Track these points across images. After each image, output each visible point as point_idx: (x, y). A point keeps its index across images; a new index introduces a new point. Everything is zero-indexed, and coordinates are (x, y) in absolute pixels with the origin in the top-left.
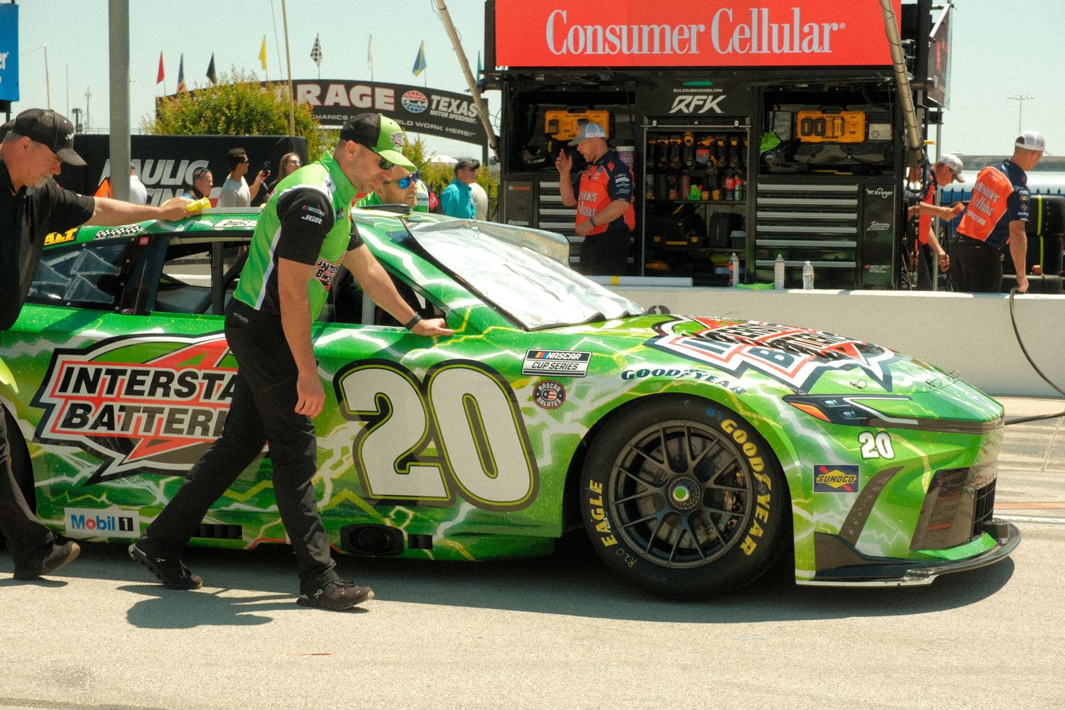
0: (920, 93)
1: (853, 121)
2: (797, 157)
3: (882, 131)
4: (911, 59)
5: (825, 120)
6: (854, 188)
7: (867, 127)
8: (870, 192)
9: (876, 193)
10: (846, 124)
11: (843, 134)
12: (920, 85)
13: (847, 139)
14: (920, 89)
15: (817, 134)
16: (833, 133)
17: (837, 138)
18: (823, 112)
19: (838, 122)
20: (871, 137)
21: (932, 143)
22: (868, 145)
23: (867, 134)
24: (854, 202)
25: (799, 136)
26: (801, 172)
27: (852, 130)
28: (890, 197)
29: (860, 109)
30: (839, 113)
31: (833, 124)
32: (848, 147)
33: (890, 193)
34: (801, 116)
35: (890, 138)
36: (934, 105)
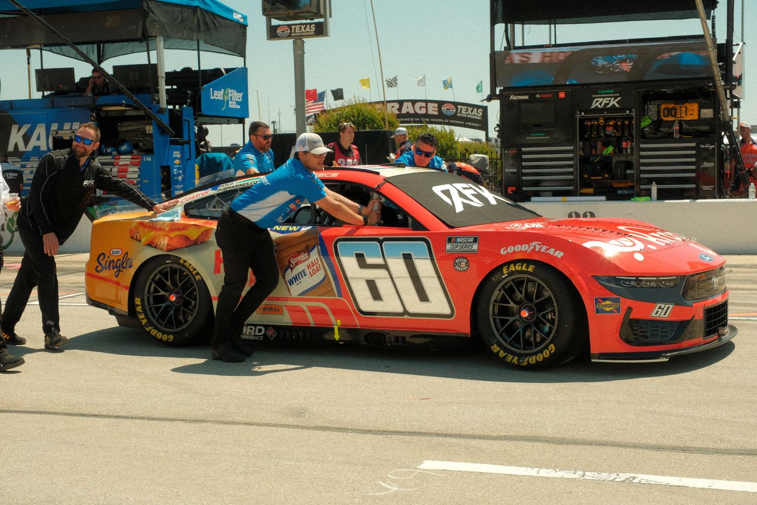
0: (728, 92)
1: (691, 108)
2: (661, 129)
3: (708, 113)
4: (723, 73)
5: (676, 108)
6: (694, 145)
7: (699, 111)
8: (702, 146)
9: (706, 147)
10: (688, 110)
11: (686, 115)
12: (729, 87)
13: (689, 118)
14: (728, 89)
15: (672, 116)
16: (681, 114)
17: (683, 117)
18: (675, 104)
19: (683, 109)
20: (702, 117)
21: (735, 118)
22: (701, 121)
23: (699, 115)
24: (694, 152)
25: (662, 117)
26: (664, 137)
27: (692, 113)
28: (714, 148)
29: (695, 102)
30: (684, 104)
31: (681, 111)
32: (689, 122)
33: (714, 146)
34: (663, 106)
35: (713, 117)
36: (736, 97)
